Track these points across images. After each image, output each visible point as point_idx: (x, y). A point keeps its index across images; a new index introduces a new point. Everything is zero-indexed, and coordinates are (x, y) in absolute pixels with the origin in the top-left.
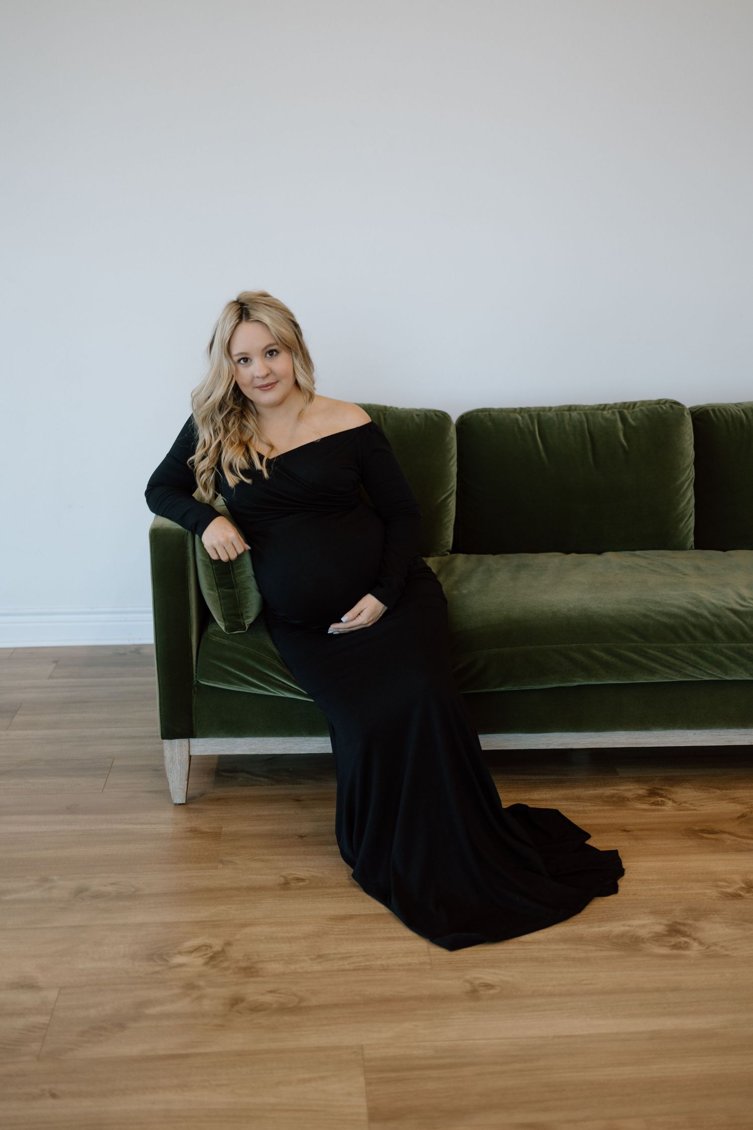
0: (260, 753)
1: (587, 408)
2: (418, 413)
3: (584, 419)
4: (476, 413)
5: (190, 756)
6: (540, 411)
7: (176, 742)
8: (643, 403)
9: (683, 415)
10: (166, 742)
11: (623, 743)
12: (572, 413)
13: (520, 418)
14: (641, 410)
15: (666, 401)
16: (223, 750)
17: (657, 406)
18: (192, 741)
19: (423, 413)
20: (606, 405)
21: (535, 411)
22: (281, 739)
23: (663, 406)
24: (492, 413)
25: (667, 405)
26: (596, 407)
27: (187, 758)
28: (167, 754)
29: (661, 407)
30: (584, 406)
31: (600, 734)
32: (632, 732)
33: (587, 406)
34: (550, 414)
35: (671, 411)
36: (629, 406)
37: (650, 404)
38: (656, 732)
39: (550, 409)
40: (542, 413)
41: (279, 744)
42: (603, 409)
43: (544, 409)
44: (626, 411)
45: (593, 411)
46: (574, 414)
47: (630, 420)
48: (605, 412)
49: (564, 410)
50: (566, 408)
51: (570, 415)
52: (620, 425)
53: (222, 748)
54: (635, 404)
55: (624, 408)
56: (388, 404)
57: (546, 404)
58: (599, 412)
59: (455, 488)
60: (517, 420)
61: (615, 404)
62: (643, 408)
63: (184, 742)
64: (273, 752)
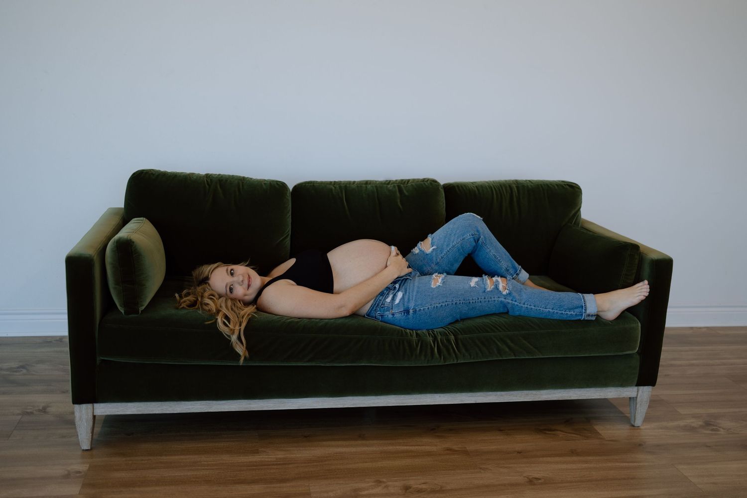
0: (144, 413)
1: (378, 183)
2: (266, 182)
3: (375, 190)
4: (304, 184)
5: (94, 417)
6: (347, 184)
7: (84, 406)
8: (414, 180)
9: (438, 189)
10: (77, 406)
11: (394, 403)
12: (367, 186)
13: (333, 188)
14: (412, 185)
15: (428, 180)
16: (118, 411)
17: (422, 183)
18: (96, 405)
19: (269, 183)
20: (390, 181)
21: (343, 184)
22: (160, 403)
23: (425, 183)
24: (315, 184)
25: (428, 182)
26: (383, 182)
27: (91, 417)
28: (77, 414)
29: (425, 184)
30: (376, 181)
31: (379, 397)
32: (400, 396)
33: (378, 181)
34: (353, 186)
35: (431, 186)
36: (405, 182)
37: (418, 181)
38: (415, 396)
39: (354, 182)
40: (348, 185)
41: (158, 407)
42: (388, 184)
43: (349, 183)
44: (402, 185)
45: (381, 185)
46: (369, 186)
47: (405, 192)
48: (389, 186)
49: (362, 184)
50: (364, 183)
51: (366, 187)
52: (398, 194)
53: (117, 410)
54: (409, 181)
55: (401, 183)
56: (246, 176)
57: (352, 179)
58: (385, 185)
59: (290, 233)
60: (331, 189)
61: (396, 180)
62: (413, 184)
63: (90, 406)
64: (154, 412)
